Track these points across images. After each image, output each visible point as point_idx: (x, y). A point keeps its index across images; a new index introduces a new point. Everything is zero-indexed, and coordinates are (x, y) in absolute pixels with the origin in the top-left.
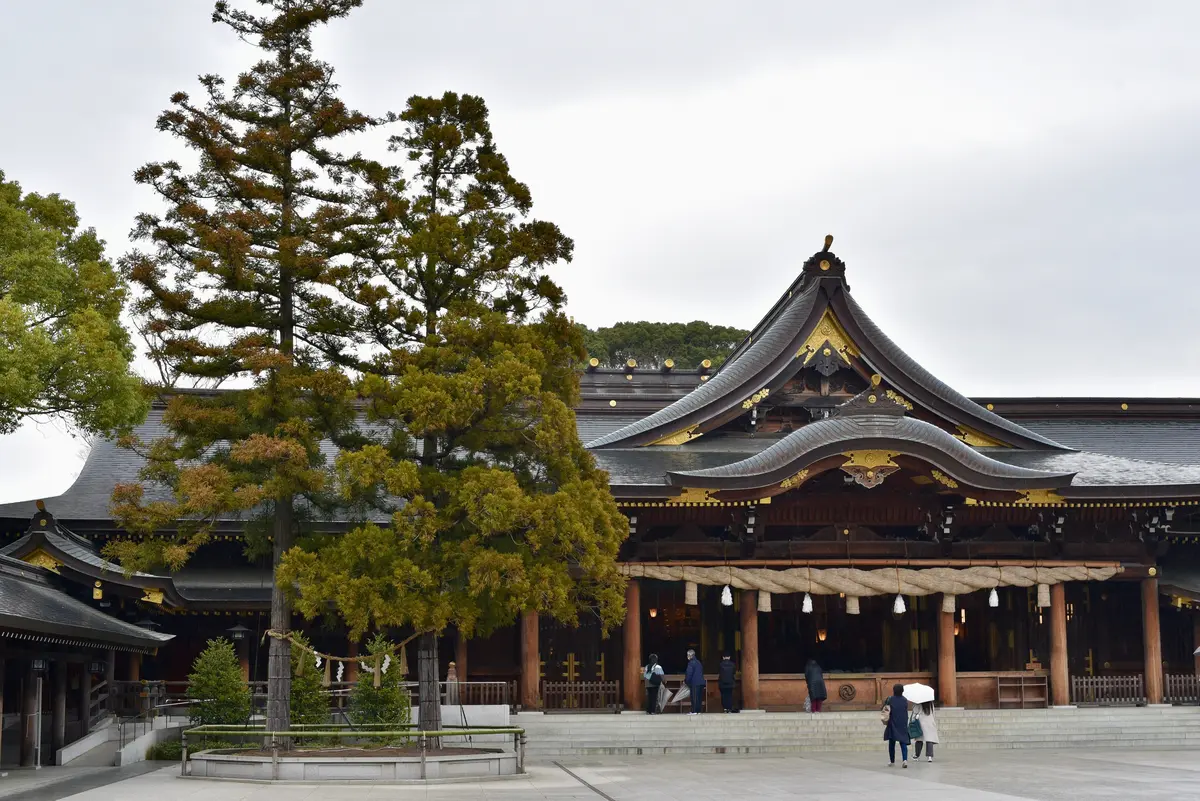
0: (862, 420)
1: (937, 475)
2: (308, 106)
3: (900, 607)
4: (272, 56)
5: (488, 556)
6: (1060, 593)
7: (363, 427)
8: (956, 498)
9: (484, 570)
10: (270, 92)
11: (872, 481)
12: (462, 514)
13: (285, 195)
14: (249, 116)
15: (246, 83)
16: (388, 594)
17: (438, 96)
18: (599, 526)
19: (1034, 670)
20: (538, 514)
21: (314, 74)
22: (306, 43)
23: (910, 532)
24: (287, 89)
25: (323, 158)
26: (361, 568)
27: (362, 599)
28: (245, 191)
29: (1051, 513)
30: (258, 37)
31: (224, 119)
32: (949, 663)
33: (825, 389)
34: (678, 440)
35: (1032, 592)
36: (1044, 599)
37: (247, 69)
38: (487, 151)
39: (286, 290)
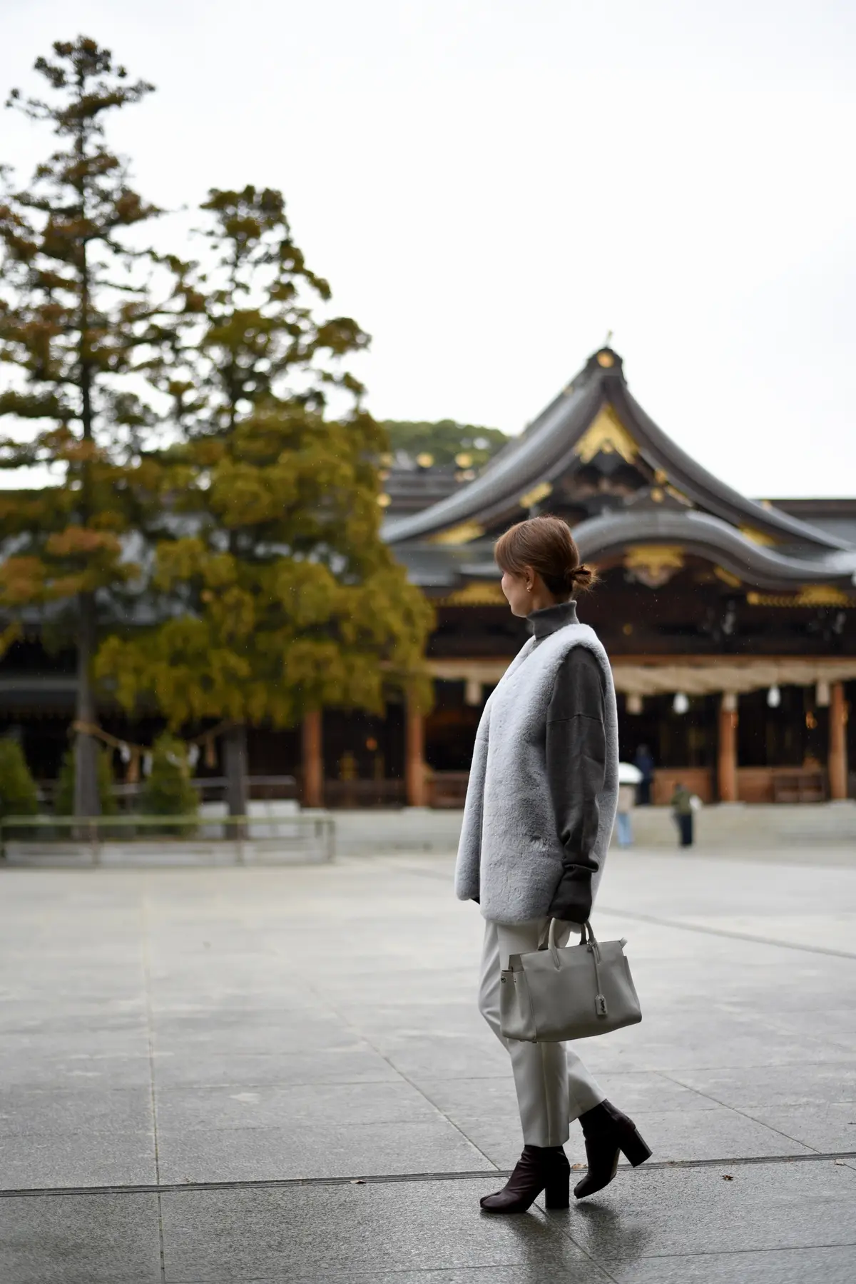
0: (645, 517)
1: (720, 573)
2: (105, 197)
3: (681, 705)
4: (66, 143)
5: (305, 646)
6: (839, 691)
7: (171, 522)
8: (739, 596)
9: (300, 659)
10: (65, 179)
11: (655, 577)
12: (276, 606)
13: (82, 286)
14: (43, 205)
15: (43, 172)
16: (207, 683)
17: (238, 188)
18: (408, 618)
19: (811, 767)
20: (352, 606)
21: (107, 163)
22: (99, 130)
23: (690, 629)
24: (81, 178)
25: (117, 249)
26: (177, 658)
27: (181, 689)
28: (46, 282)
29: (830, 612)
30: (54, 124)
31: (16, 208)
32: (728, 761)
33: (605, 486)
34: (458, 537)
35: (812, 689)
36: (823, 696)
37: (44, 159)
38: (286, 245)
39: (85, 383)
